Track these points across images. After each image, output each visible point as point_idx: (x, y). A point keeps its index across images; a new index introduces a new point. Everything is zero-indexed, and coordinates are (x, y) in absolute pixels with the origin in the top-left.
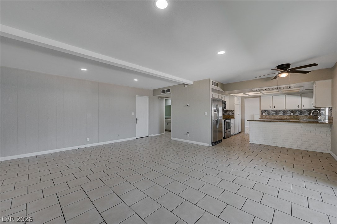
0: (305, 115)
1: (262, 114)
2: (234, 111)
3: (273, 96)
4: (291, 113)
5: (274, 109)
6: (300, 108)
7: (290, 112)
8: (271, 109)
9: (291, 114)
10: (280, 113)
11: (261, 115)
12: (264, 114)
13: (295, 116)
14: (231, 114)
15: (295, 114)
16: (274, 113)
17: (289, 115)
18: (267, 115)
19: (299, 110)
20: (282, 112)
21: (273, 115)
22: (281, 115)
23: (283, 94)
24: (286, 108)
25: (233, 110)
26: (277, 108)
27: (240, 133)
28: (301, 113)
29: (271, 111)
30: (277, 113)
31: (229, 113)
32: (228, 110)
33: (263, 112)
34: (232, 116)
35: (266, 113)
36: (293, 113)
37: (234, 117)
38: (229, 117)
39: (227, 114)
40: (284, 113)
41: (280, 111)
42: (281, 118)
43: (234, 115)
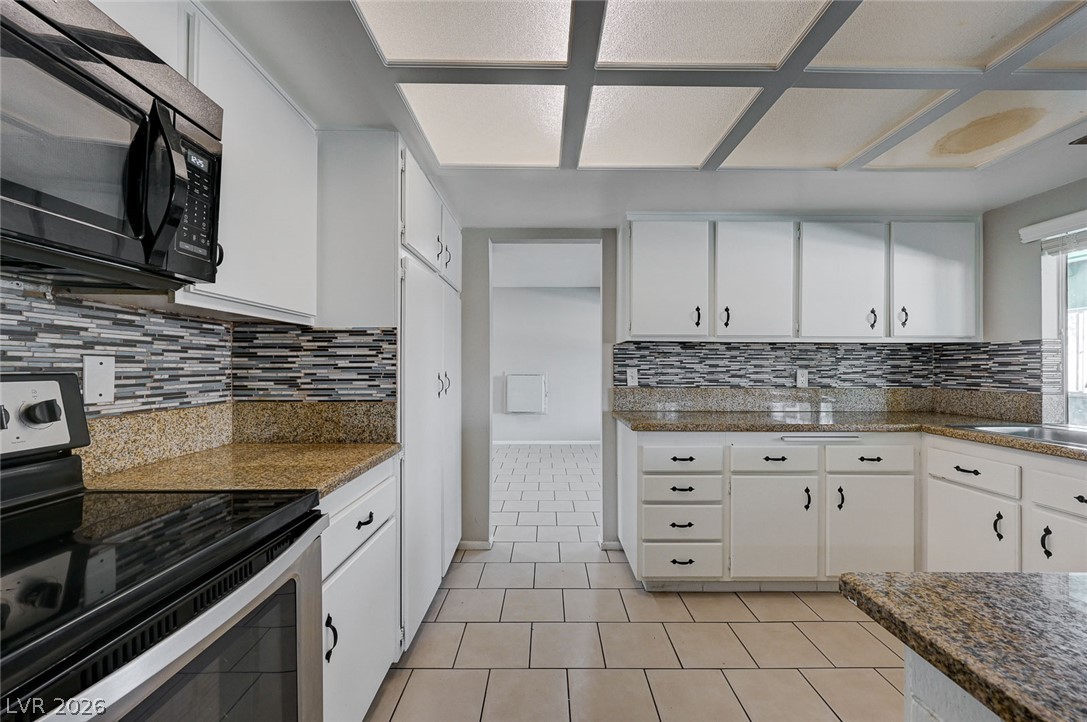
0: (870, 387)
1: (619, 380)
2: (390, 335)
3: (714, 226)
4: (799, 372)
5: (722, 334)
6: (880, 334)
8: (703, 334)
9: (794, 376)
10: (735, 366)
11: (610, 384)
12: (632, 379)
14: (359, 389)
15: (817, 378)
16: (697, 367)
17: (788, 382)
18: (652, 381)
20: (748, 360)
21: (691, 386)
22: (743, 382)
23: (781, 214)
24: (798, 332)
27: (460, 552)
28: (849, 373)
29: (678, 349)
30: (719, 369)
31: (321, 372)
32: (305, 329)
33: (628, 362)
34: (365, 407)
35: (647, 367)
36: (806, 371)
37: (394, 426)
38: (330, 426)
39: (292, 383)
40: (757, 373)
41: (732, 357)
42: (742, 408)
43: (393, 393)
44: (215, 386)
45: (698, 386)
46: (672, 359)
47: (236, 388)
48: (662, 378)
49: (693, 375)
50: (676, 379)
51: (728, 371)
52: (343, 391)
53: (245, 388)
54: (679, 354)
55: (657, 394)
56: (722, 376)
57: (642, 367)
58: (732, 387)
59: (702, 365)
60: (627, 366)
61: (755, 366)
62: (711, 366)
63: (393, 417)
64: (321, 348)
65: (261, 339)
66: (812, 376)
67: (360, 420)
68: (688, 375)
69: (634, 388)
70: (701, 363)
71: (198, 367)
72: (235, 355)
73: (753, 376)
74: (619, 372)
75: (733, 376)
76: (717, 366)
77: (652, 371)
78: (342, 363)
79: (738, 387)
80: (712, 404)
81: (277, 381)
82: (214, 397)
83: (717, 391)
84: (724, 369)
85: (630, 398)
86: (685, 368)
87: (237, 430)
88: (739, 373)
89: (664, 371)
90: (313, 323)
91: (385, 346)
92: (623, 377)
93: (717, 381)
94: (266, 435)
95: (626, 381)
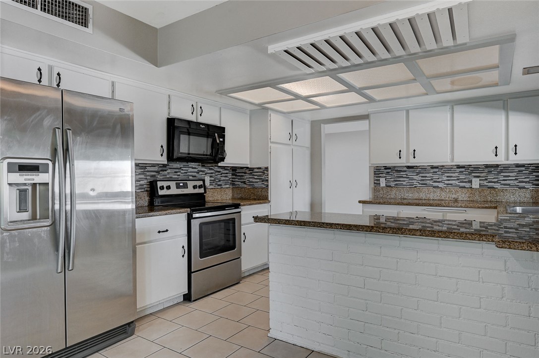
0: (521, 188)
1: (377, 183)
2: (267, 169)
4: (474, 180)
5: (412, 162)
6: (501, 160)
7: (470, 174)
8: (403, 162)
9: (471, 182)
10: (436, 177)
11: (373, 185)
12: (383, 182)
13: (487, 192)
14: (259, 184)
15: (485, 183)
16: (415, 177)
17: (467, 185)
18: (392, 184)
19: (497, 166)
20: (443, 173)
21: (412, 187)
22: (440, 185)
24: (453, 160)
25: (263, 165)
26: (423, 159)
28: (506, 180)
29: (405, 169)
30: (427, 178)
31: (251, 180)
32: (247, 168)
33: (380, 175)
34: (261, 189)
35: (390, 177)
36: (479, 179)
37: (268, 195)
38: (253, 195)
39: (244, 183)
40: (449, 180)
41: (434, 172)
42: (439, 198)
43: (268, 186)
44: (228, 183)
45: (415, 187)
46: (402, 173)
47: (233, 184)
48: (397, 182)
49: (413, 181)
50: (404, 183)
51: (432, 179)
52: (256, 185)
53: (234, 184)
54: (405, 171)
55: (394, 191)
56: (428, 182)
57: (387, 178)
58: (434, 187)
59: (418, 176)
60: (380, 177)
61: (448, 177)
62: (422, 177)
63: (268, 193)
64: (251, 173)
65: (238, 171)
66: (482, 182)
67: (259, 193)
68: (410, 181)
69: (383, 187)
70: (417, 175)
71: (224, 178)
72: (232, 175)
73: (446, 182)
74: (376, 180)
75: (434, 182)
76: (426, 177)
77: (392, 180)
78: (255, 177)
79: (438, 187)
80: (423, 195)
81: (241, 182)
82: (228, 186)
83: (425, 189)
84: (430, 178)
85: (381, 192)
86: (409, 178)
87: (233, 195)
88: (438, 180)
89: (398, 179)
90: (249, 166)
91: (266, 172)
92: (378, 182)
93: (426, 184)
94: (239, 197)
95: (380, 184)
